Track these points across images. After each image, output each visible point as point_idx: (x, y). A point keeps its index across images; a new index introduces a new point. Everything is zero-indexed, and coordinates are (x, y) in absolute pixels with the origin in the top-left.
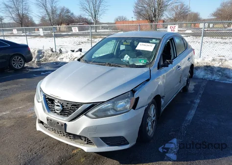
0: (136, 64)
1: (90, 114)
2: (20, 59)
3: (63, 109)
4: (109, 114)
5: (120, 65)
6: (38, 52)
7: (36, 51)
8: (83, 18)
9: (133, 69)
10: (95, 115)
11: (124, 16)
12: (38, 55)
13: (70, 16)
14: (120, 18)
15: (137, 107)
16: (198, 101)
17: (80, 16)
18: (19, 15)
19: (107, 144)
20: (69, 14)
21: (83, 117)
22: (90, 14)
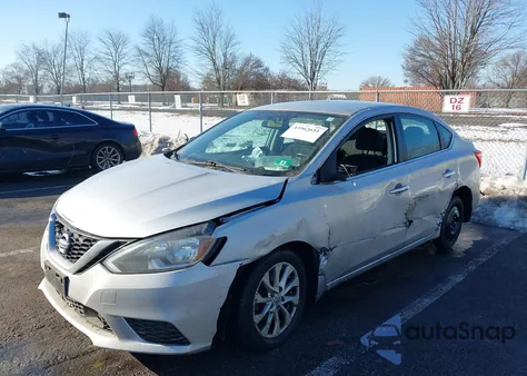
0: (266, 168)
1: (110, 261)
2: (114, 153)
3: (71, 246)
4: (150, 267)
5: (230, 168)
6: (160, 141)
7: (157, 140)
8: (289, 80)
9: (250, 176)
10: (119, 267)
11: (384, 77)
12: (159, 147)
13: (261, 74)
14: (373, 80)
15: (216, 261)
16: (459, 278)
17: (284, 75)
18: (160, 69)
19: (140, 335)
20: (260, 70)
21: (97, 267)
22: (302, 71)
